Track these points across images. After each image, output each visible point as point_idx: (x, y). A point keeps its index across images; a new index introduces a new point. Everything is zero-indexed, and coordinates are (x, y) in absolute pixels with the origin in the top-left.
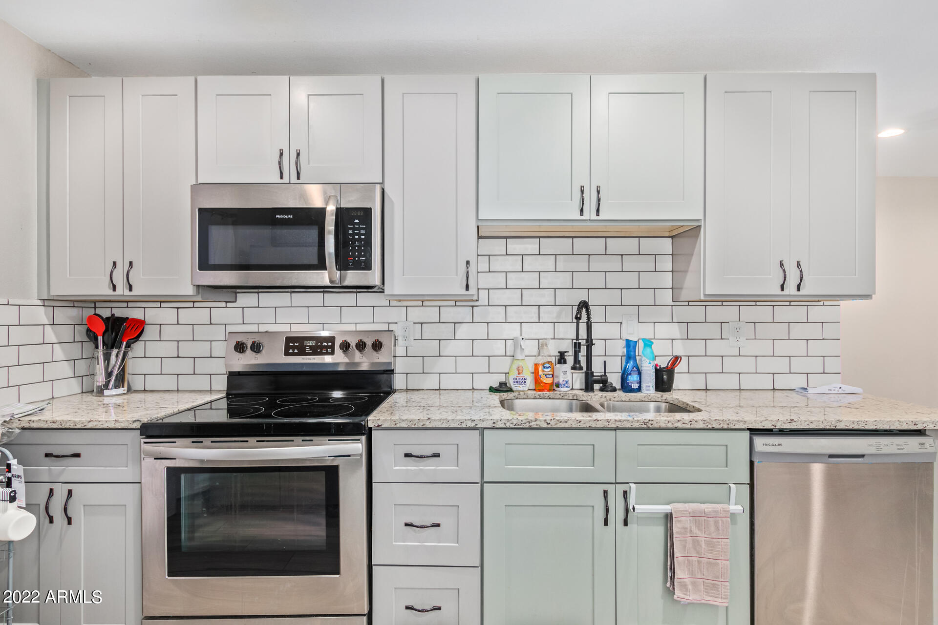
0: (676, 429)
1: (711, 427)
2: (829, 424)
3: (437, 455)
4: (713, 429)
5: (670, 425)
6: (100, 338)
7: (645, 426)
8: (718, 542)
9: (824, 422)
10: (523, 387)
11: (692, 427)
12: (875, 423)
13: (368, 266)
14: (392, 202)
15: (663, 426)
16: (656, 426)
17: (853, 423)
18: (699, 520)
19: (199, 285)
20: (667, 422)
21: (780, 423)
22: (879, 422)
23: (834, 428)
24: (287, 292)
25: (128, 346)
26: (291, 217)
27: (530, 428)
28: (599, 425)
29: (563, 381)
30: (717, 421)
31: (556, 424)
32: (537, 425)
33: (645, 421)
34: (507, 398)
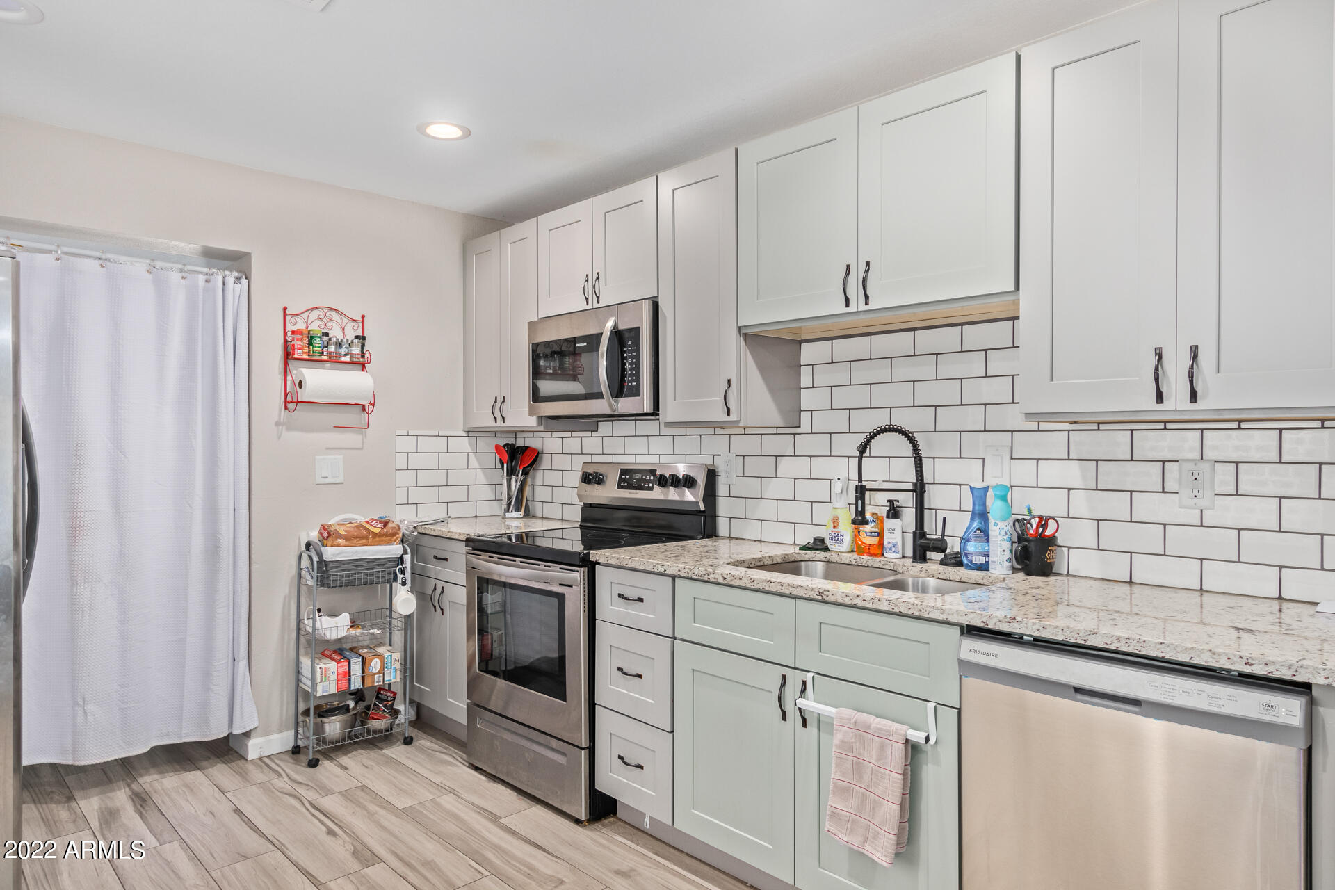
0: (855, 607)
1: (898, 611)
2: (1074, 634)
3: (641, 600)
4: (900, 615)
5: (847, 601)
6: (505, 465)
7: (820, 598)
8: (885, 774)
9: (1064, 630)
10: (839, 546)
11: (875, 607)
12: (1160, 646)
13: (636, 392)
14: (665, 317)
15: (840, 600)
16: (832, 599)
17: (1118, 639)
18: (864, 737)
19: (542, 417)
20: (844, 595)
21: (994, 621)
22: (1168, 646)
23: (1083, 642)
24: (633, 420)
25: (525, 473)
26: (585, 344)
27: (708, 582)
28: (772, 588)
29: (889, 543)
30: (906, 604)
31: (731, 581)
32: (715, 579)
33: (821, 591)
34: (814, 559)
